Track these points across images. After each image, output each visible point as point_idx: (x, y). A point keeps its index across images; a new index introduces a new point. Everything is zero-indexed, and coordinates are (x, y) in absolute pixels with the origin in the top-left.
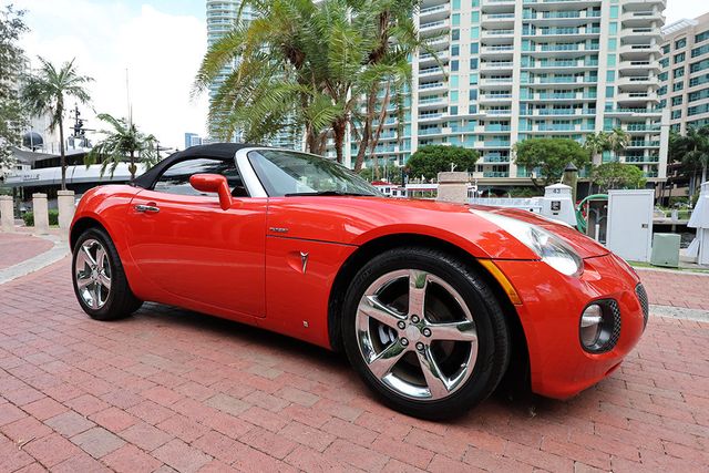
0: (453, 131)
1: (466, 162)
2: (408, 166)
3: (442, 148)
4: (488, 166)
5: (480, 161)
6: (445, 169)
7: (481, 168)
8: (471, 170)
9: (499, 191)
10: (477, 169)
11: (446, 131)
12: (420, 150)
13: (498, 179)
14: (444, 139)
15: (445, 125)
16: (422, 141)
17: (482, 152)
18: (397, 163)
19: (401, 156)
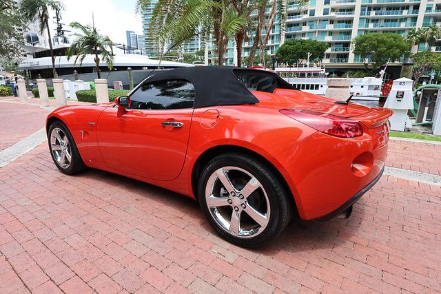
0: (311, 28)
1: (318, 52)
2: (277, 55)
3: (302, 42)
4: (333, 55)
5: (329, 51)
6: (304, 57)
7: (328, 56)
8: (321, 57)
9: (340, 73)
10: (325, 57)
11: (306, 29)
12: (286, 43)
13: (340, 64)
14: (304, 34)
15: (305, 24)
16: (288, 36)
17: (330, 44)
18: (269, 52)
19: (272, 47)
